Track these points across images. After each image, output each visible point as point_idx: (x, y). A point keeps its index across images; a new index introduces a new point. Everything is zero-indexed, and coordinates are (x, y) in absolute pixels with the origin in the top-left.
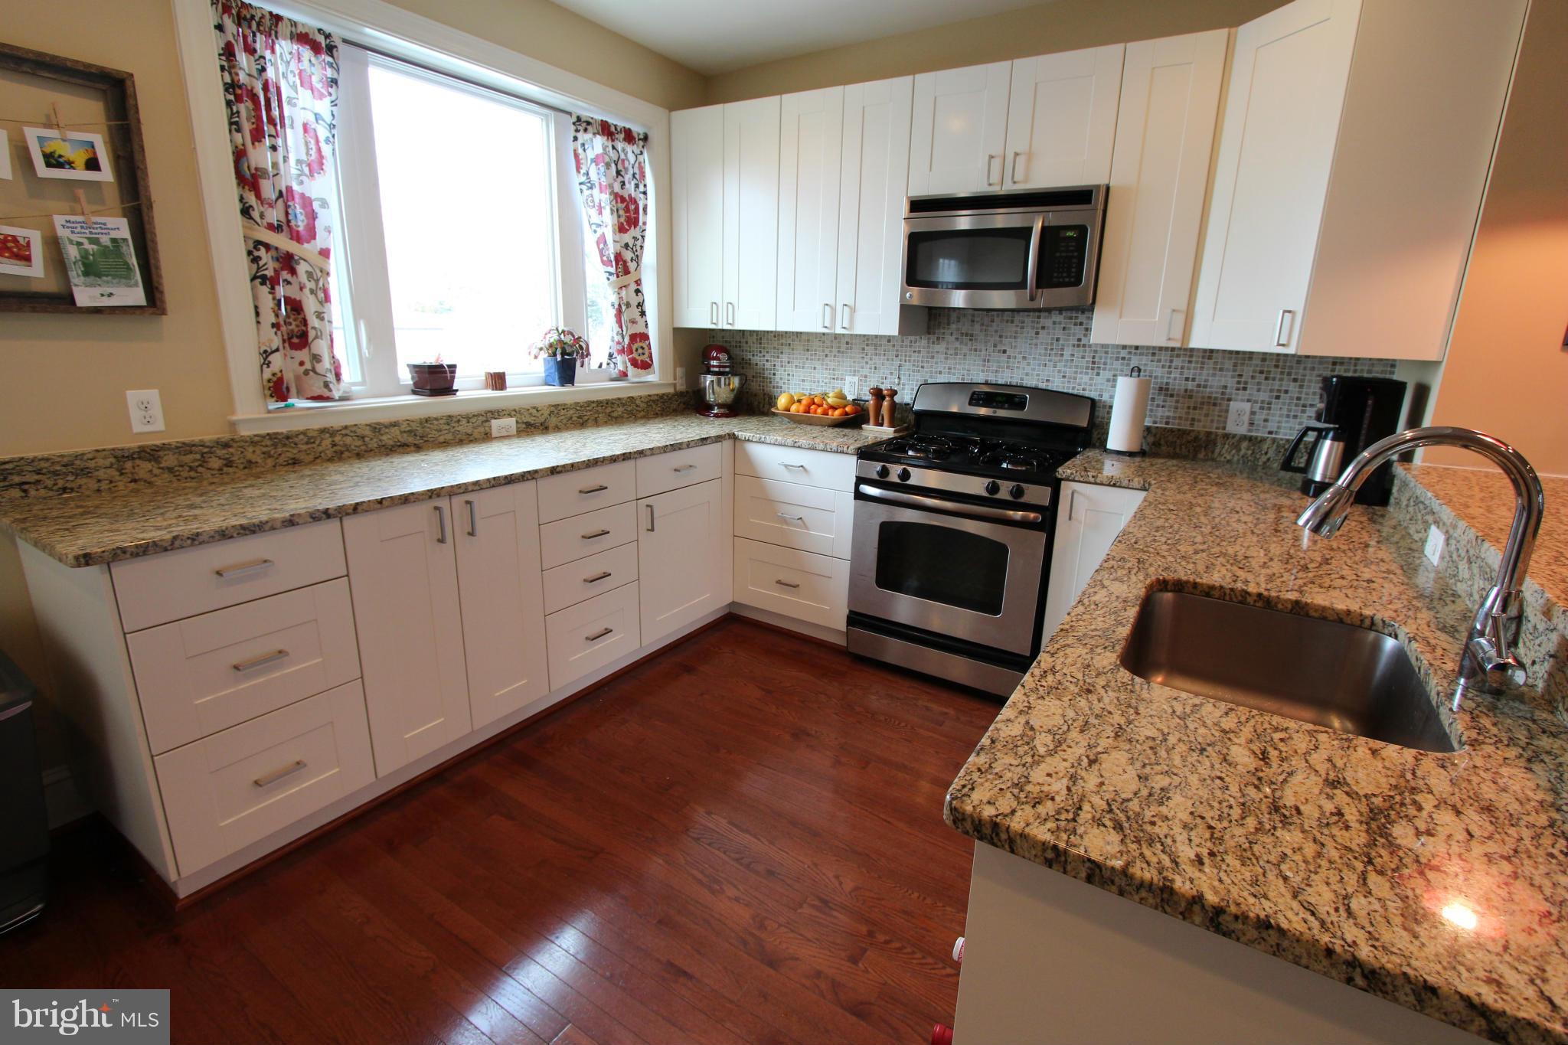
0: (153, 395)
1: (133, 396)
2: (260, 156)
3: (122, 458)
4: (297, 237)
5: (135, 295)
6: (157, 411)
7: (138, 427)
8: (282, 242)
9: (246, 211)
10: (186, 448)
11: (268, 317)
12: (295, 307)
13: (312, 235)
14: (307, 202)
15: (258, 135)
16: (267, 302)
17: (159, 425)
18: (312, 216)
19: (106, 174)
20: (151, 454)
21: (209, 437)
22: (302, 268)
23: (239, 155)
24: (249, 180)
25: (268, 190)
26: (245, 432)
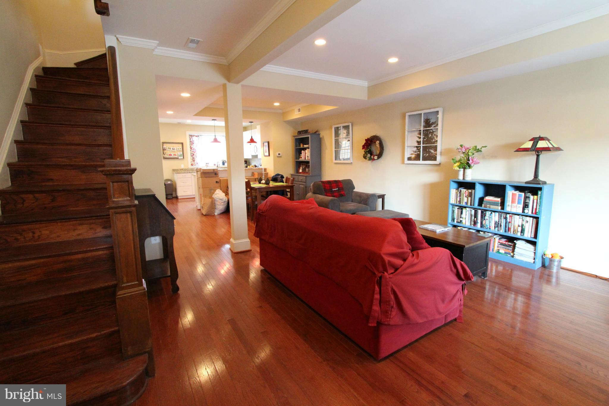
0: (183, 165)
1: (182, 165)
2: (192, 146)
3: (181, 169)
4: (194, 152)
5: (182, 158)
6: (183, 166)
7: (182, 167)
8: (193, 153)
9: (191, 151)
10: (185, 169)
11: (192, 159)
12: (194, 158)
13: (196, 152)
14: (195, 149)
15: (192, 145)
16: (192, 158)
17: (183, 167)
18: (196, 150)
19: (181, 149)
20: (182, 169)
21: (186, 168)
22: (194, 155)
23: (190, 146)
24: (191, 148)
25: (192, 149)
26: (189, 168)
